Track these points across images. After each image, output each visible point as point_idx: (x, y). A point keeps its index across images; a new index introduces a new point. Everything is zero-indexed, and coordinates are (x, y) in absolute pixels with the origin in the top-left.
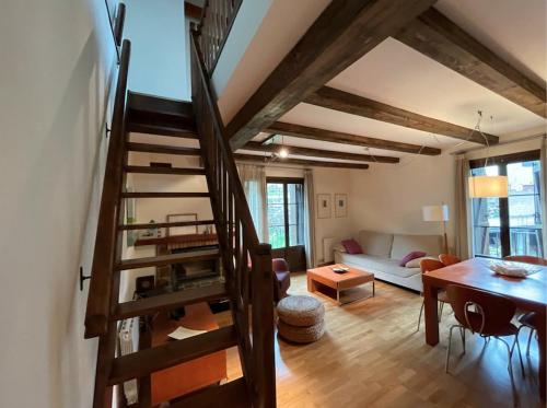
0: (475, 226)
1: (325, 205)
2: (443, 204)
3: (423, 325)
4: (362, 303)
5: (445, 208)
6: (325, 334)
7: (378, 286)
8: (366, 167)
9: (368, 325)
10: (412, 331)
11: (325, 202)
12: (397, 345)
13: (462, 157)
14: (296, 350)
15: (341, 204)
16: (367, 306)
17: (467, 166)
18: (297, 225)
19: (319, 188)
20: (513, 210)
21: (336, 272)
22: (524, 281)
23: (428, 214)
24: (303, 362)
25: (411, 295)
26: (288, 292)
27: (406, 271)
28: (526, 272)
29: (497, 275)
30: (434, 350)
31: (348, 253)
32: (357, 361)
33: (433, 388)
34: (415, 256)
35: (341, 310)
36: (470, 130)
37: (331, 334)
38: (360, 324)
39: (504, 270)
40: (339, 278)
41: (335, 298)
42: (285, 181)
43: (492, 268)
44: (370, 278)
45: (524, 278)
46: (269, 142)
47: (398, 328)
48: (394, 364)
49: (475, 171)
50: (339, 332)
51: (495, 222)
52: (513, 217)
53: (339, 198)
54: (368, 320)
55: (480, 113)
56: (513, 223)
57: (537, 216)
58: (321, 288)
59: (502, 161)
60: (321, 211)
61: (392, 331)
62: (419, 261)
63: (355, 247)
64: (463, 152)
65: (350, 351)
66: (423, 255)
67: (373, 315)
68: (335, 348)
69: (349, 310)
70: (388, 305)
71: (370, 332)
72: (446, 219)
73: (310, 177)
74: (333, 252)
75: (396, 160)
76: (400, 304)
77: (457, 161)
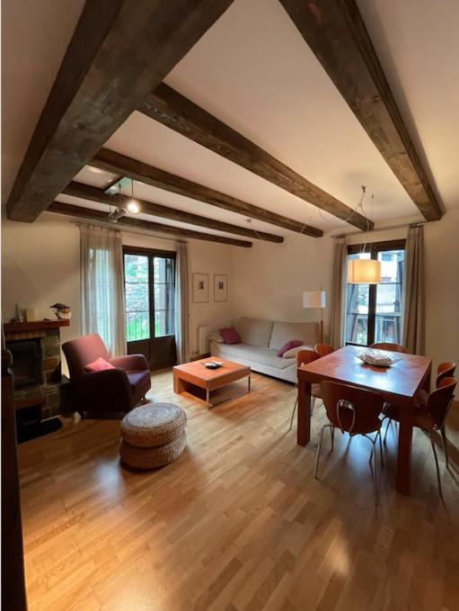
0: (348, 313)
1: (202, 288)
2: (321, 290)
3: (295, 422)
4: (235, 402)
5: (323, 293)
6: (186, 450)
7: (255, 380)
8: (248, 245)
9: (239, 430)
10: (284, 431)
11: (202, 283)
12: (267, 452)
13: (341, 241)
14: (143, 481)
15: (221, 286)
16: (241, 406)
17: (345, 250)
18: (167, 310)
19: (195, 265)
20: (380, 298)
21: (208, 367)
22: (388, 370)
23: (308, 300)
24: (149, 498)
25: (287, 387)
26: (148, 396)
27: (284, 361)
28: (390, 360)
29: (366, 365)
30: (305, 451)
31: (225, 343)
32: (220, 481)
33: (302, 500)
34: (292, 345)
35: (210, 413)
36: (352, 211)
37: (193, 448)
38: (231, 429)
39: (372, 358)
40: (210, 375)
41: (204, 399)
42: (151, 254)
43: (361, 358)
44: (247, 372)
45: (388, 367)
46: (114, 189)
47: (270, 429)
48: (262, 478)
49: (352, 256)
50: (204, 445)
51: (364, 310)
52: (380, 305)
53: (219, 279)
54: (240, 423)
55: (364, 188)
56: (379, 310)
57: (397, 304)
58: (189, 387)
59: (375, 249)
60: (197, 294)
61: (263, 434)
62: (295, 351)
63: (233, 336)
64: (342, 236)
65: (212, 470)
66: (300, 344)
67: (245, 416)
68: (195, 469)
69: (219, 413)
70: (263, 402)
71: (239, 439)
72: (324, 305)
73: (184, 251)
74: (209, 342)
75: (279, 239)
76: (275, 399)
77: (338, 245)
